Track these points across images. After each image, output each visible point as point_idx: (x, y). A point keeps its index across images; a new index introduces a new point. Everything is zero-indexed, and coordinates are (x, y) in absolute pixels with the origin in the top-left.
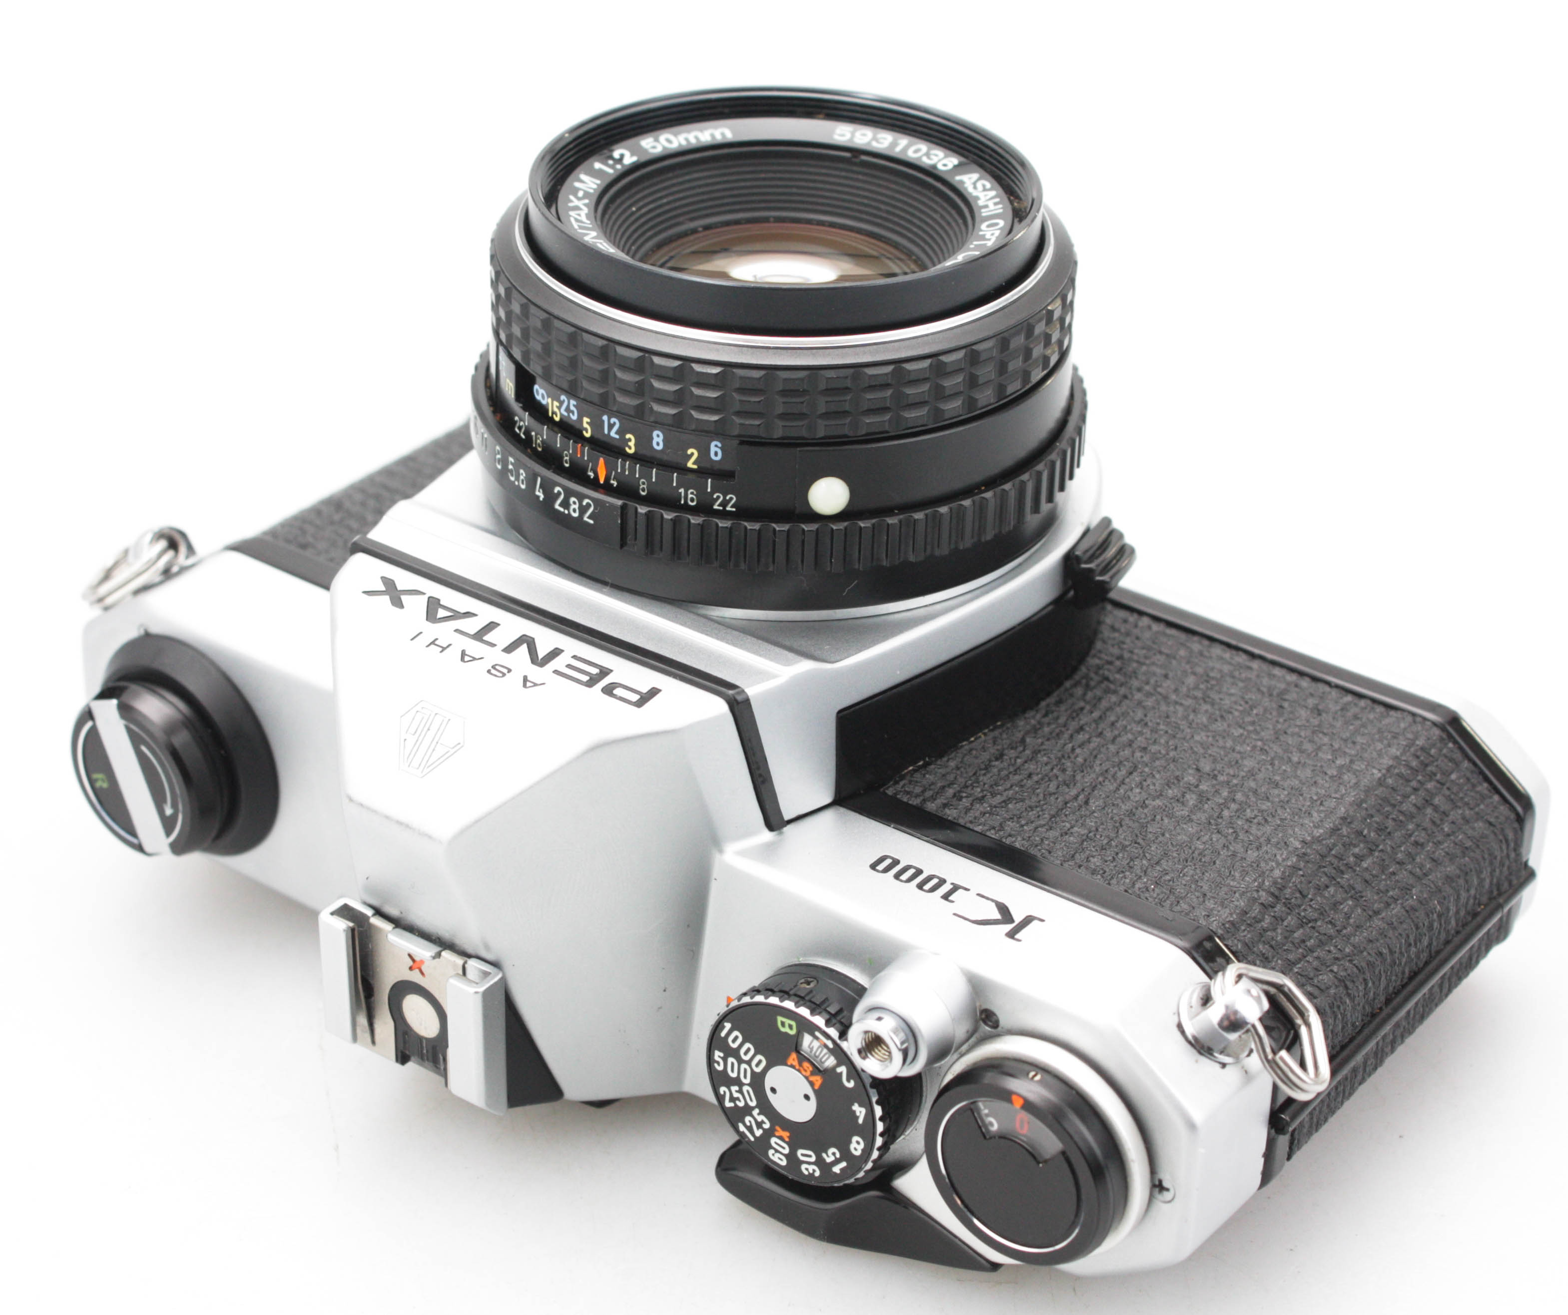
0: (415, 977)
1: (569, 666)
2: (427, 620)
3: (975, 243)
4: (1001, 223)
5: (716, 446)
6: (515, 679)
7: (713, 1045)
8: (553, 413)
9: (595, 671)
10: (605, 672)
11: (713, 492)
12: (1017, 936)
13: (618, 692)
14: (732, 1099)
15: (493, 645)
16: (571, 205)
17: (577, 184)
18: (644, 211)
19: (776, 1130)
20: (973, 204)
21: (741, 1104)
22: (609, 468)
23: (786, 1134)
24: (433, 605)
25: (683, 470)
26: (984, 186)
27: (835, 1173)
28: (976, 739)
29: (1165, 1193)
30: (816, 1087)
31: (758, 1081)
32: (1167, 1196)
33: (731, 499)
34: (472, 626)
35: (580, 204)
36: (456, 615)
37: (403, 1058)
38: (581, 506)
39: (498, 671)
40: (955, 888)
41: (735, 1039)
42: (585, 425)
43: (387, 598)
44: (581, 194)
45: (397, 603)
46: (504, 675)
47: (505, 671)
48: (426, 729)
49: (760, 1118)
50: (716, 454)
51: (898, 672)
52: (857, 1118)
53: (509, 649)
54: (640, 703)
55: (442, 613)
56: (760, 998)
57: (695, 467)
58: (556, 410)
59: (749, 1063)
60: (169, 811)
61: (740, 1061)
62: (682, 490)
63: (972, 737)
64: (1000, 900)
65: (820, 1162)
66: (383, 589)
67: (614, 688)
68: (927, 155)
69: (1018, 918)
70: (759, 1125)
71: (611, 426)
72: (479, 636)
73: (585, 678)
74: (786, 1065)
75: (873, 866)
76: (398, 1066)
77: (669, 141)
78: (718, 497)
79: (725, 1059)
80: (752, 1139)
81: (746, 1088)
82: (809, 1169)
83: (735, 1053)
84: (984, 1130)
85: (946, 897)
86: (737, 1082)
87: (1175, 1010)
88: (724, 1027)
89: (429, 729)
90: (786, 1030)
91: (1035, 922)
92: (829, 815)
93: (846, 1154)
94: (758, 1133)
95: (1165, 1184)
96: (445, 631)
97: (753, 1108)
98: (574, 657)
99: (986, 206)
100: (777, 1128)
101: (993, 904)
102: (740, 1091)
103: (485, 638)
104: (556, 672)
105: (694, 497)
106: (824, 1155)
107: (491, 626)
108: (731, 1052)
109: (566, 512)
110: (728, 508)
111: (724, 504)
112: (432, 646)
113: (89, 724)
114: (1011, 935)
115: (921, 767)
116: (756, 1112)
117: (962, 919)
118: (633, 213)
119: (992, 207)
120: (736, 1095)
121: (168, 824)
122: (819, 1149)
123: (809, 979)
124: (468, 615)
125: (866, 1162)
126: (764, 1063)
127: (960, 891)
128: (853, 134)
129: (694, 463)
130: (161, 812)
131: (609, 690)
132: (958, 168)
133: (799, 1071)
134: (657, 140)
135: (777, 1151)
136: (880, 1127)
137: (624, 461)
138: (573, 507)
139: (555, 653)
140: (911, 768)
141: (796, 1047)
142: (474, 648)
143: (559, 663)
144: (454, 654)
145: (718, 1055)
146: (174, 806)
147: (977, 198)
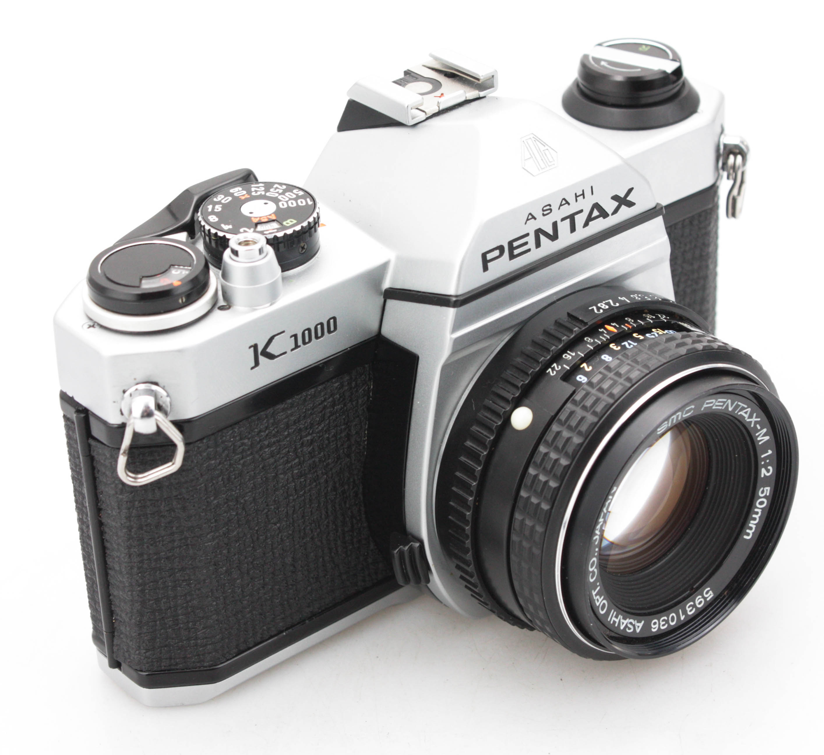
0: (438, 93)
1: (526, 243)
2: (597, 203)
3: (599, 588)
4: (602, 612)
5: (584, 380)
6: (538, 213)
7: (306, 193)
8: (657, 330)
9: (516, 252)
10: (512, 256)
11: (562, 367)
12: (252, 349)
13: (497, 253)
14: (277, 188)
15: (563, 220)
16: (755, 415)
17: (765, 430)
18: (733, 461)
19: (248, 195)
20: (624, 613)
21: (272, 190)
22: (609, 332)
23: (243, 198)
24: (604, 214)
25: (583, 360)
26: (629, 629)
27: (209, 205)
28: (365, 434)
29: (88, 326)
30: (253, 218)
31: (276, 201)
32: (86, 326)
33: (553, 373)
34: (580, 220)
35: (754, 420)
36: (590, 219)
37: (407, 73)
38: (601, 308)
39: (547, 210)
40: (297, 346)
41: (302, 203)
42: (640, 336)
43: (622, 195)
44: (758, 427)
45: (615, 198)
46: (543, 210)
47: (545, 213)
48: (543, 159)
49: (259, 193)
50: (580, 378)
51: (418, 402)
52: (225, 225)
53: (555, 225)
54: (484, 255)
55: (596, 213)
56: (311, 220)
57: (582, 366)
58: (658, 332)
59: (287, 202)
60: (603, 63)
61: (290, 199)
62: (574, 354)
63: (367, 433)
64: (276, 359)
65: (219, 203)
66: (628, 199)
67: (500, 252)
68: (667, 622)
69: (261, 359)
70: (256, 191)
71: (630, 344)
72: (572, 218)
73: (515, 244)
74: (273, 213)
75: (334, 318)
76: (406, 69)
77: (761, 503)
78: (558, 368)
79: (297, 195)
80: (252, 186)
81: (277, 195)
82: (220, 197)
83: (296, 199)
84: (176, 267)
85: (295, 336)
86: (283, 193)
87: (166, 388)
88: (311, 201)
89: (542, 160)
90: (288, 221)
91: (253, 364)
92: (375, 326)
93: (213, 213)
94: (253, 189)
95: (92, 329)
96: (586, 205)
97: (266, 193)
98: (529, 250)
99: (616, 617)
100: (249, 196)
101: (276, 354)
102: (278, 192)
103: (568, 220)
104: (527, 235)
105: (566, 358)
106: (221, 206)
107: (573, 229)
108: (298, 197)
109: (604, 302)
110: (550, 370)
111: (553, 369)
112: (581, 193)
113: (671, 57)
114: (255, 347)
115: (369, 393)
116: (263, 193)
117: (279, 332)
118: (735, 454)
119: (614, 619)
120: (277, 190)
121: (597, 61)
122: (225, 206)
123: (304, 251)
124: (586, 224)
125: (203, 218)
126: (281, 206)
127: (293, 346)
128: (705, 599)
129: (584, 367)
130: (605, 61)
131: (501, 249)
132: (647, 627)
133: (266, 216)
134: (765, 497)
135: (239, 191)
136: (213, 231)
137: (607, 339)
138: (604, 305)
139: (538, 244)
140: (372, 387)
141: (277, 221)
142: (567, 210)
143: (531, 239)
144: (571, 199)
145: (301, 193)
146: (603, 67)
147: (625, 618)
